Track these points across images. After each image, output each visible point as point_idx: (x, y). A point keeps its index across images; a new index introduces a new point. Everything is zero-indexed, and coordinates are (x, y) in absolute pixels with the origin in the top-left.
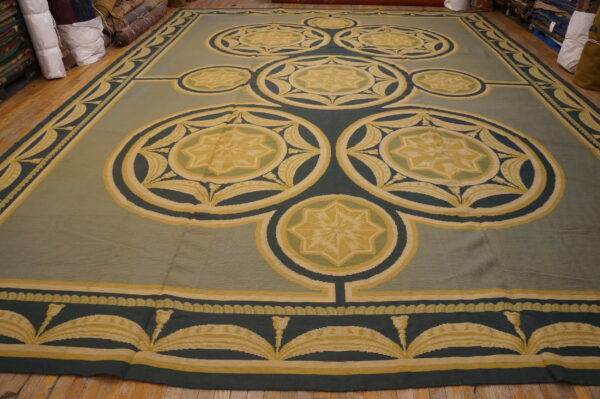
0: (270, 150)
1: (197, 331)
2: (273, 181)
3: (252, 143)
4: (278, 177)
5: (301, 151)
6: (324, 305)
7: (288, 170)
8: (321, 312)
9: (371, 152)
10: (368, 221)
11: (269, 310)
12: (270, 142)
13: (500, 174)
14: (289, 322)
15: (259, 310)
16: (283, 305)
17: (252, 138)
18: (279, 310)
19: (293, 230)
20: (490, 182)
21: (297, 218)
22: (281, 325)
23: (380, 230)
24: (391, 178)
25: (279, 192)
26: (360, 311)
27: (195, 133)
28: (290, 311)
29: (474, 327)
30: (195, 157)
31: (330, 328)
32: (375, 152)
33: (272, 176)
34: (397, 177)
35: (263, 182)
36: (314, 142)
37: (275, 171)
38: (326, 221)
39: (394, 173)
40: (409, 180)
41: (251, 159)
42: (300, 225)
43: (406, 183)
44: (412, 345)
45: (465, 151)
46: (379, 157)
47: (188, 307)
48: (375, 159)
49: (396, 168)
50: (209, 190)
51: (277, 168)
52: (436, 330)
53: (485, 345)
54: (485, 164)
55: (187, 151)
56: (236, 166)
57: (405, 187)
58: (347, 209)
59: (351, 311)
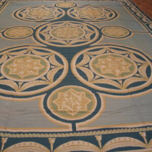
0: (43, 67)
1: (19, 145)
2: (45, 80)
3: (35, 63)
4: (47, 79)
5: (56, 67)
6: (69, 132)
7: (51, 75)
8: (68, 135)
9: (85, 66)
10: (85, 97)
11: (47, 136)
12: (43, 63)
13: (138, 73)
14: (55, 140)
15: (43, 136)
16: (52, 133)
17: (35, 61)
18: (51, 135)
19: (54, 102)
20: (134, 76)
21: (55, 97)
22: (52, 141)
23: (90, 101)
24: (94, 78)
25: (48, 85)
26: (82, 134)
27: (11, 58)
28: (56, 136)
29: (127, 138)
30: (11, 70)
31: (71, 142)
32: (87, 66)
33: (44, 78)
34: (97, 77)
35: (41, 81)
36: (61, 62)
37: (45, 76)
38: (68, 97)
39: (95, 75)
40: (101, 78)
41: (35, 71)
42: (57, 99)
43: (100, 80)
44: (104, 147)
45: (124, 63)
46: (89, 68)
47: (14, 136)
48: (87, 69)
49: (96, 73)
50: (19, 85)
51: (46, 75)
52: (113, 141)
53: (132, 145)
54: (132, 69)
55: (8, 67)
56: (29, 74)
57: (100, 81)
58: (76, 92)
59: (78, 135)
